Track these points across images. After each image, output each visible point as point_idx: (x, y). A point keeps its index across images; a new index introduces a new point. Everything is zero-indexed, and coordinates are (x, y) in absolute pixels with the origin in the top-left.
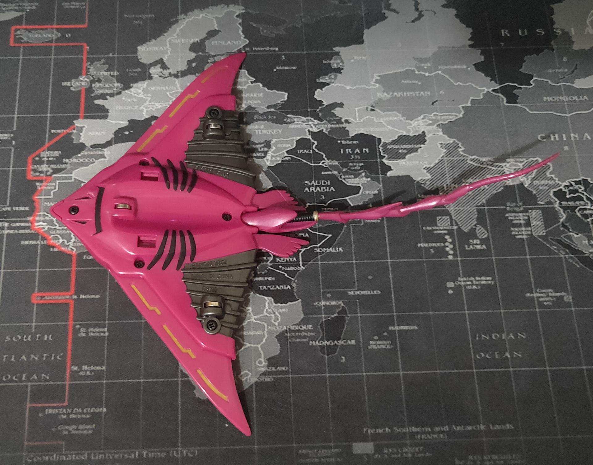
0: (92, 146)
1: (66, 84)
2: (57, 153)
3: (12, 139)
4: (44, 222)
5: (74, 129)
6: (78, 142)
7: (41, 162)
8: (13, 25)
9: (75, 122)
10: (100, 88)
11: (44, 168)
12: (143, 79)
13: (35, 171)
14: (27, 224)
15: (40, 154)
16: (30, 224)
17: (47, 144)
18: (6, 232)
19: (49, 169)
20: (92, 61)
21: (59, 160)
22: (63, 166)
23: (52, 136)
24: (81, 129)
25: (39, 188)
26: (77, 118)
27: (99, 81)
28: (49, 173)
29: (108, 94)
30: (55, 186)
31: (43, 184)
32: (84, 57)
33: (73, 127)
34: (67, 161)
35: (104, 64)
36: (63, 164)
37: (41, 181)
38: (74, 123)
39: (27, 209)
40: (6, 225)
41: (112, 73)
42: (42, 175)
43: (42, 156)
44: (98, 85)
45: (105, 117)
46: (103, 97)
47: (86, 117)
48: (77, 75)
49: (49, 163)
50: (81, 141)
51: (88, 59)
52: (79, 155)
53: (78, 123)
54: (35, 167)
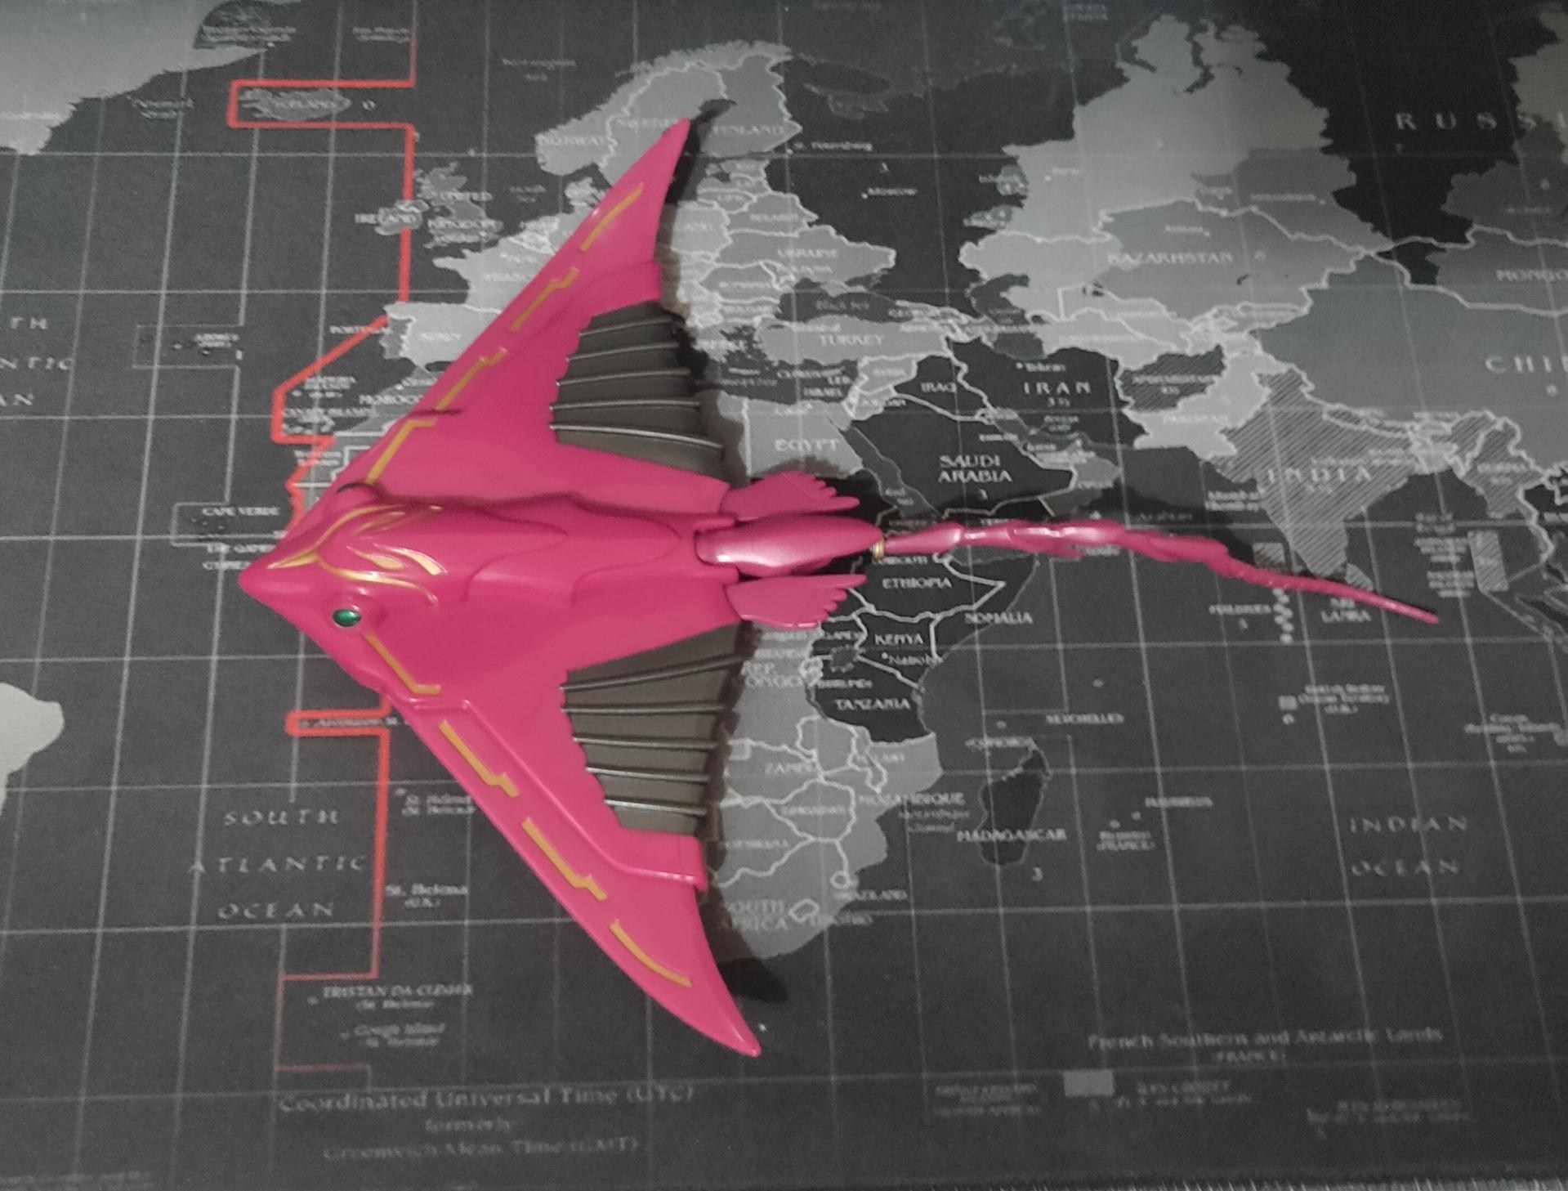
0: (429, 367)
1: (363, 218)
2: (344, 382)
3: (236, 345)
5: (386, 326)
6: (396, 357)
7: (306, 402)
8: (236, 77)
9: (387, 308)
10: (447, 230)
11: (314, 415)
12: (551, 211)
13: (292, 422)
15: (303, 383)
17: (321, 359)
18: (224, 565)
19: (326, 418)
20: (425, 166)
21: (349, 399)
22: (360, 413)
23: (333, 341)
24: (400, 326)
25: (302, 463)
26: (392, 299)
27: (445, 213)
28: (325, 429)
29: (465, 245)
30: (341, 460)
31: (314, 453)
32: (409, 155)
33: (381, 320)
34: (369, 399)
35: (457, 173)
36: (357, 405)
37: (306, 447)
38: (384, 313)
39: (274, 511)
40: (223, 548)
41: (475, 196)
42: (308, 432)
43: (307, 387)
44: (442, 222)
45: (461, 298)
46: (455, 250)
47: (415, 298)
48: (389, 200)
49: (326, 404)
50: (402, 354)
51: (418, 163)
52: (399, 387)
53: (394, 312)
54: (293, 412)
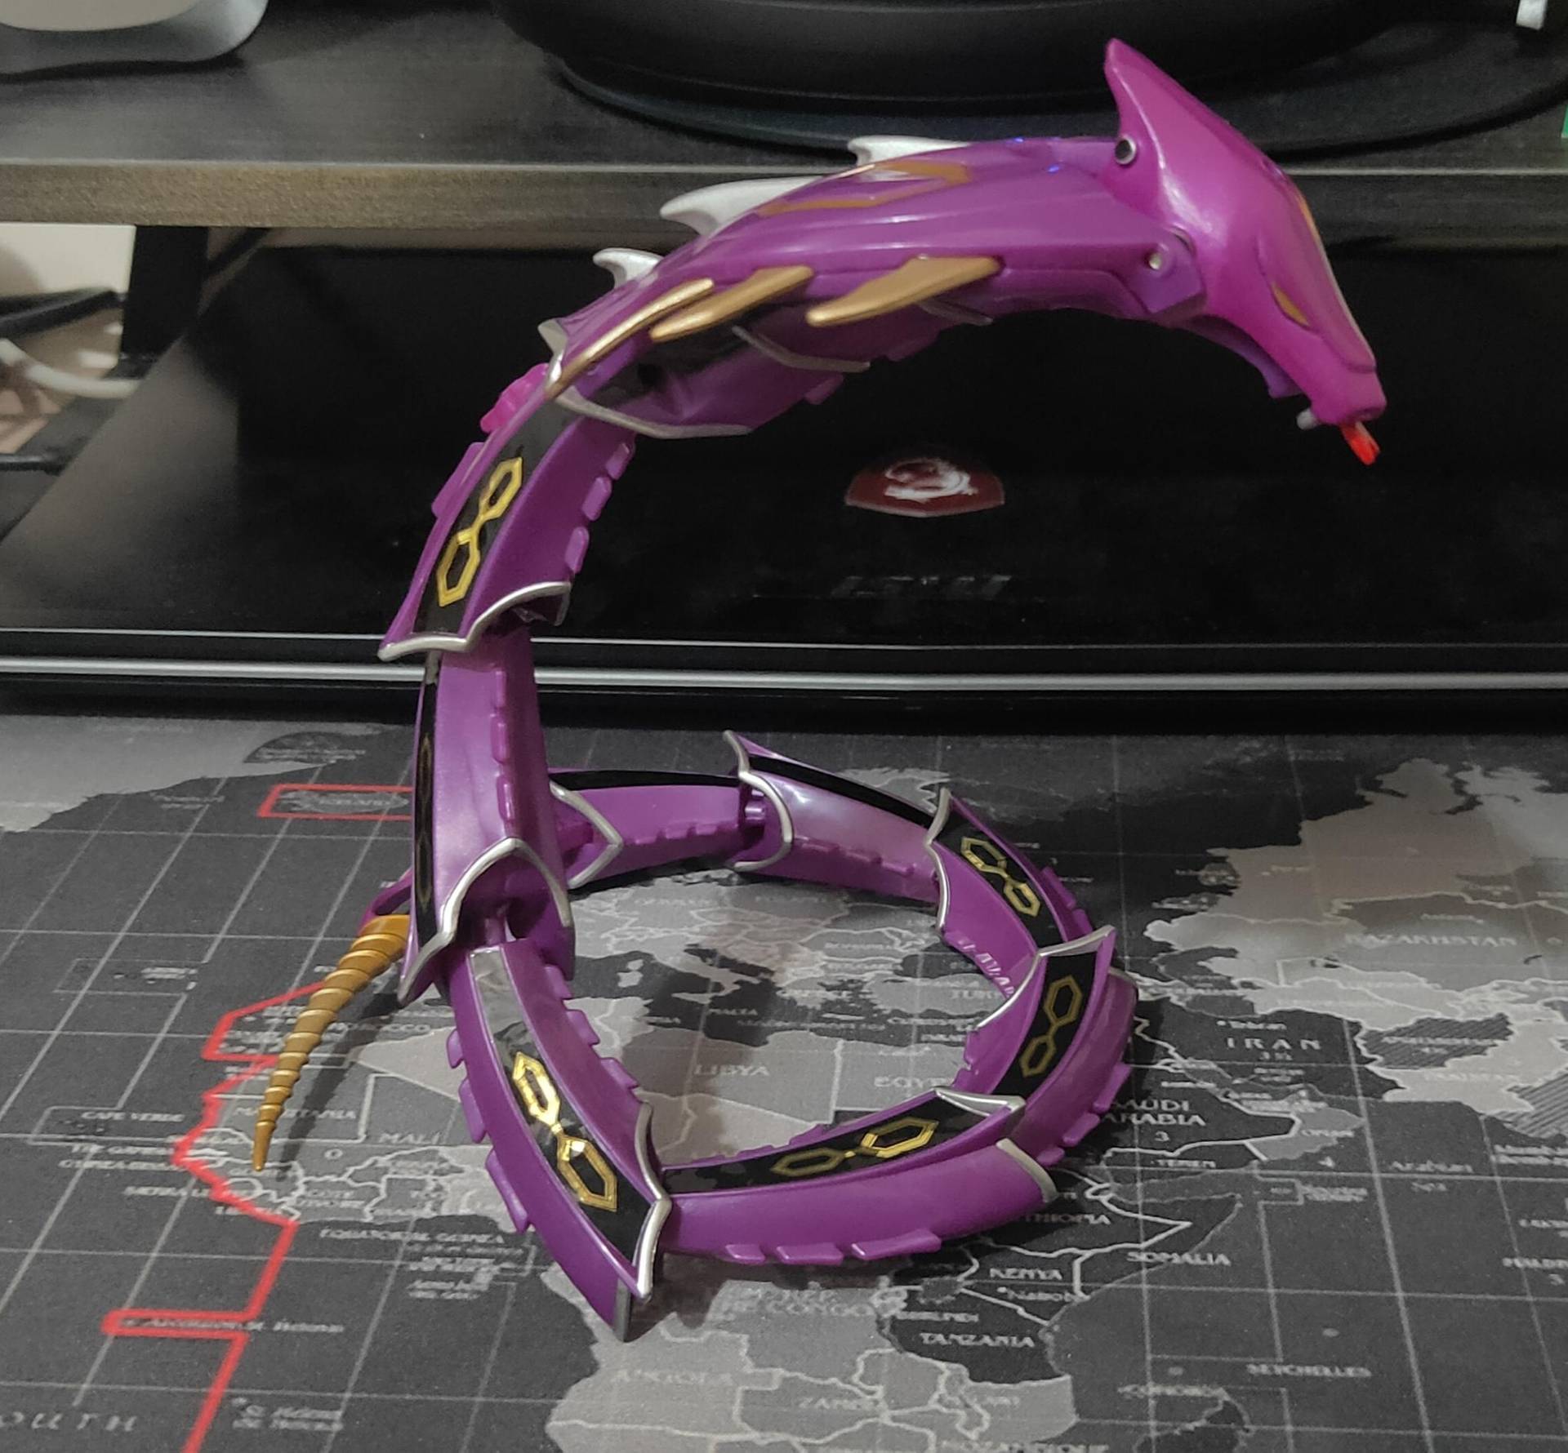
3: (191, 978)
4: (218, 1148)
7: (260, 1026)
8: (281, 783)
11: (265, 1038)
13: (234, 1042)
14: (162, 1151)
15: (261, 1011)
16: (171, 1151)
17: (292, 992)
18: (88, 1164)
19: (278, 1040)
22: (325, 1037)
23: (314, 978)
25: (231, 1077)
28: (272, 1050)
31: (250, 1070)
34: (342, 1026)
37: (247, 1064)
39: (176, 1118)
40: (95, 1149)
42: (252, 1051)
43: (266, 1014)
49: (285, 1028)
52: (384, 1017)
54: (239, 1034)
